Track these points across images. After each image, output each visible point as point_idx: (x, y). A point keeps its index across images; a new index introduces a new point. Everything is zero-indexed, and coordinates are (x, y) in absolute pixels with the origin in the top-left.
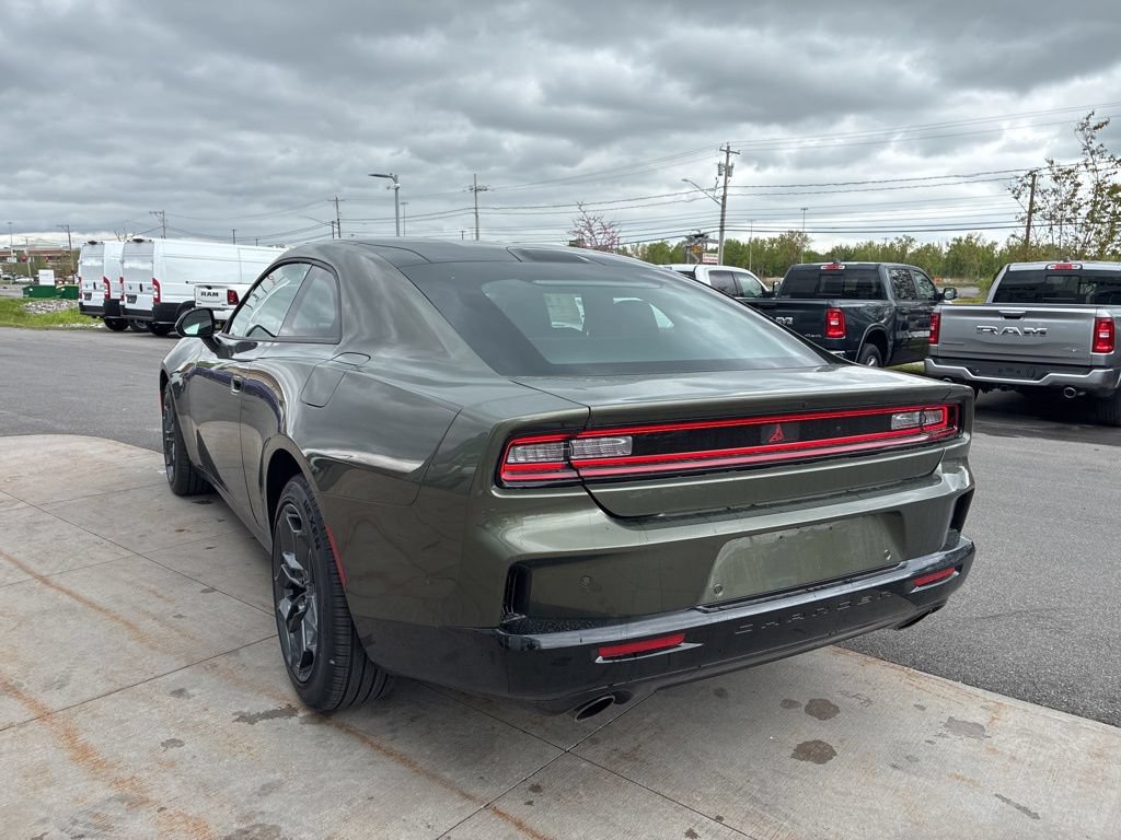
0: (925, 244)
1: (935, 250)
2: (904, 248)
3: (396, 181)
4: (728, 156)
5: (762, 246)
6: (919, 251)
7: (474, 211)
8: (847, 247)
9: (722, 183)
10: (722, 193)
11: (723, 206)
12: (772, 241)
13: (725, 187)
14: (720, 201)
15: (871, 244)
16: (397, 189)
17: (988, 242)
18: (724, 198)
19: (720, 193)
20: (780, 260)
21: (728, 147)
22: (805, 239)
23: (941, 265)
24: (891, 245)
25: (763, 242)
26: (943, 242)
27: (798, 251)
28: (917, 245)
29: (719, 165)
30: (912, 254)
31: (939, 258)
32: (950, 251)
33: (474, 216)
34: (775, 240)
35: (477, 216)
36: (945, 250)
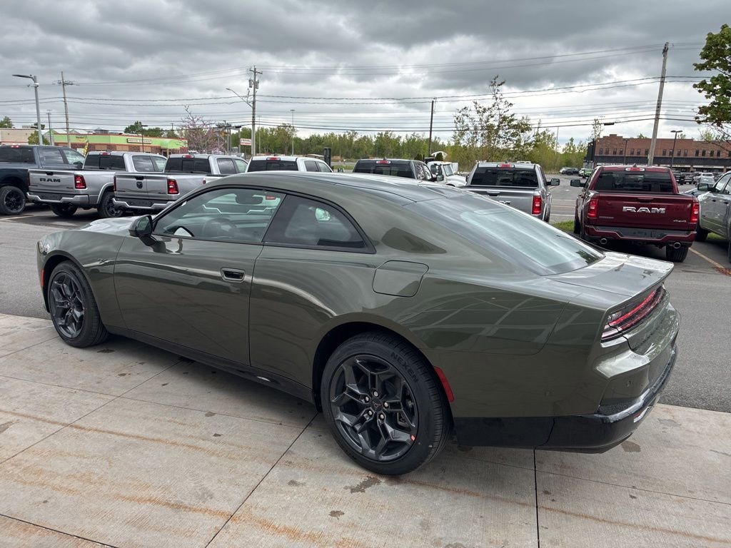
0: (363, 136)
1: (368, 140)
2: (351, 137)
3: (35, 80)
4: (255, 75)
5: (266, 134)
6: (360, 140)
7: (63, 100)
8: (319, 136)
9: (252, 93)
10: (252, 99)
11: (254, 108)
12: (272, 130)
13: (254, 95)
14: (252, 105)
15: (332, 134)
16: (36, 87)
17: (397, 136)
18: (254, 103)
19: (251, 99)
20: (278, 142)
21: (255, 69)
22: (293, 130)
23: (372, 149)
24: (344, 135)
25: (267, 130)
26: (373, 136)
27: (289, 138)
28: (359, 136)
29: (250, 81)
30: (356, 142)
31: (371, 145)
32: (377, 141)
33: (63, 103)
34: (274, 129)
35: (66, 104)
36: (374, 140)
